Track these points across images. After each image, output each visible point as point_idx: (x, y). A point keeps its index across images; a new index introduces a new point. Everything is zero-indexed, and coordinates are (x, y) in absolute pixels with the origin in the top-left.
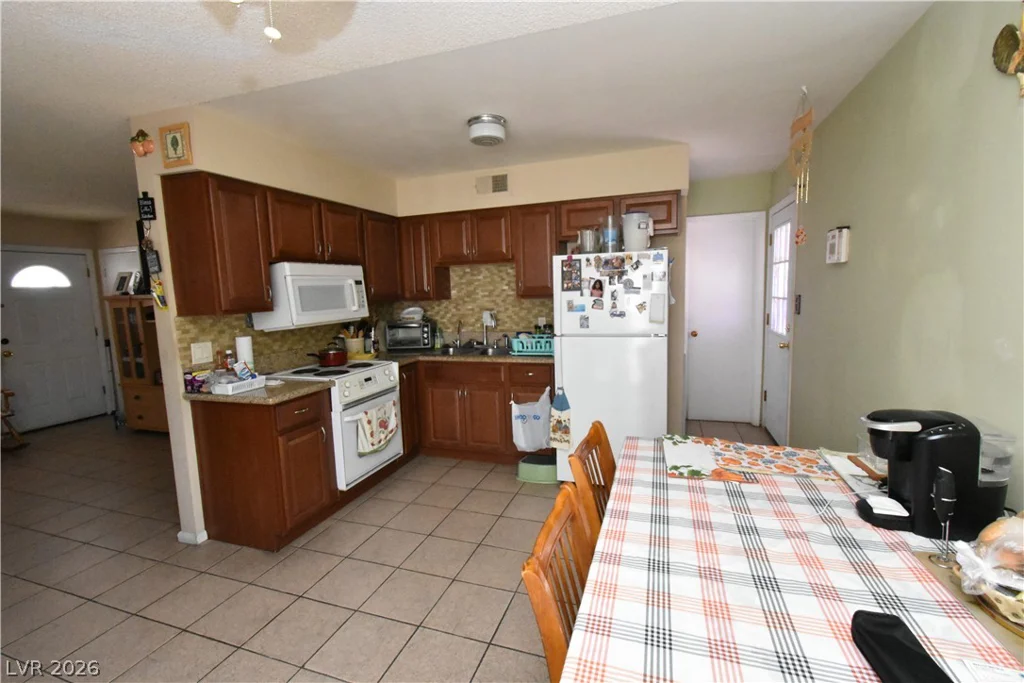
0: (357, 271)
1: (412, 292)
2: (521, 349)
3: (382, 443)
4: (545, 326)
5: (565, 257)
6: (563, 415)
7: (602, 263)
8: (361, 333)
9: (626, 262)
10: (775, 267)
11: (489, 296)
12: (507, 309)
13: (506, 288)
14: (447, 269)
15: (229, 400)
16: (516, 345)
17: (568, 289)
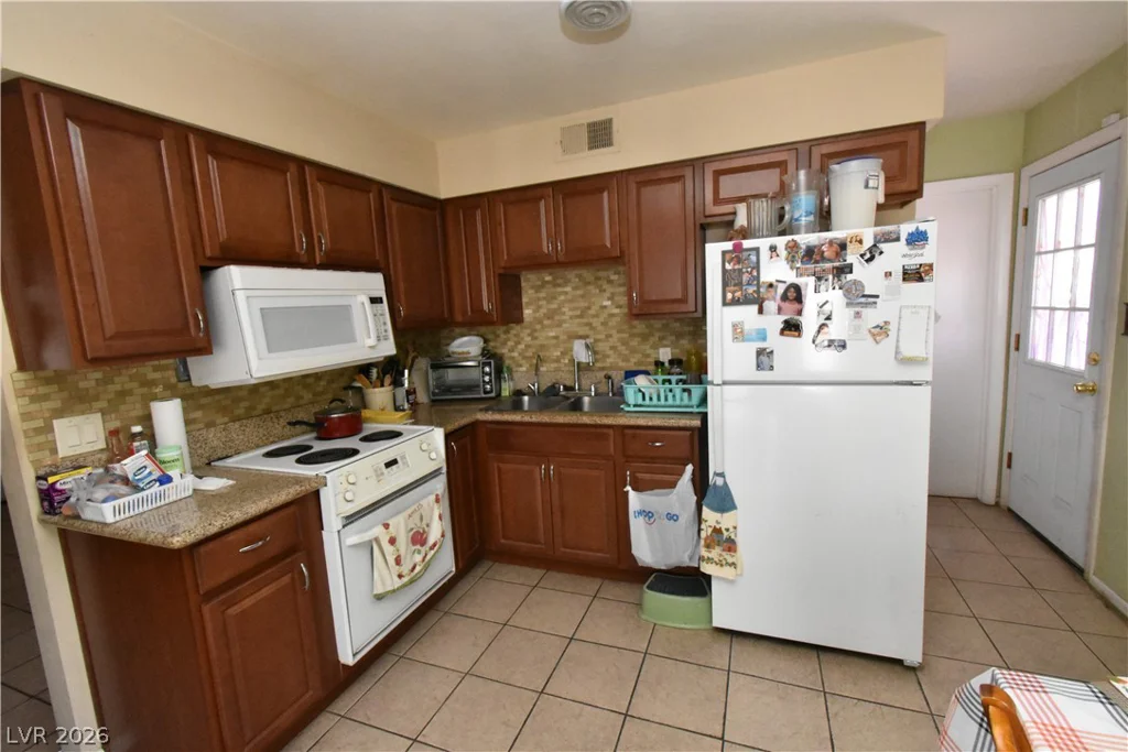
0: (375, 283)
1: (464, 313)
2: (640, 401)
3: (418, 569)
4: (671, 362)
5: (728, 246)
6: (726, 521)
7: (802, 252)
8: (388, 380)
9: (850, 248)
10: (1038, 261)
11: (581, 316)
12: (609, 336)
13: (608, 303)
14: (518, 278)
15: (107, 532)
16: (631, 395)
17: (736, 302)
